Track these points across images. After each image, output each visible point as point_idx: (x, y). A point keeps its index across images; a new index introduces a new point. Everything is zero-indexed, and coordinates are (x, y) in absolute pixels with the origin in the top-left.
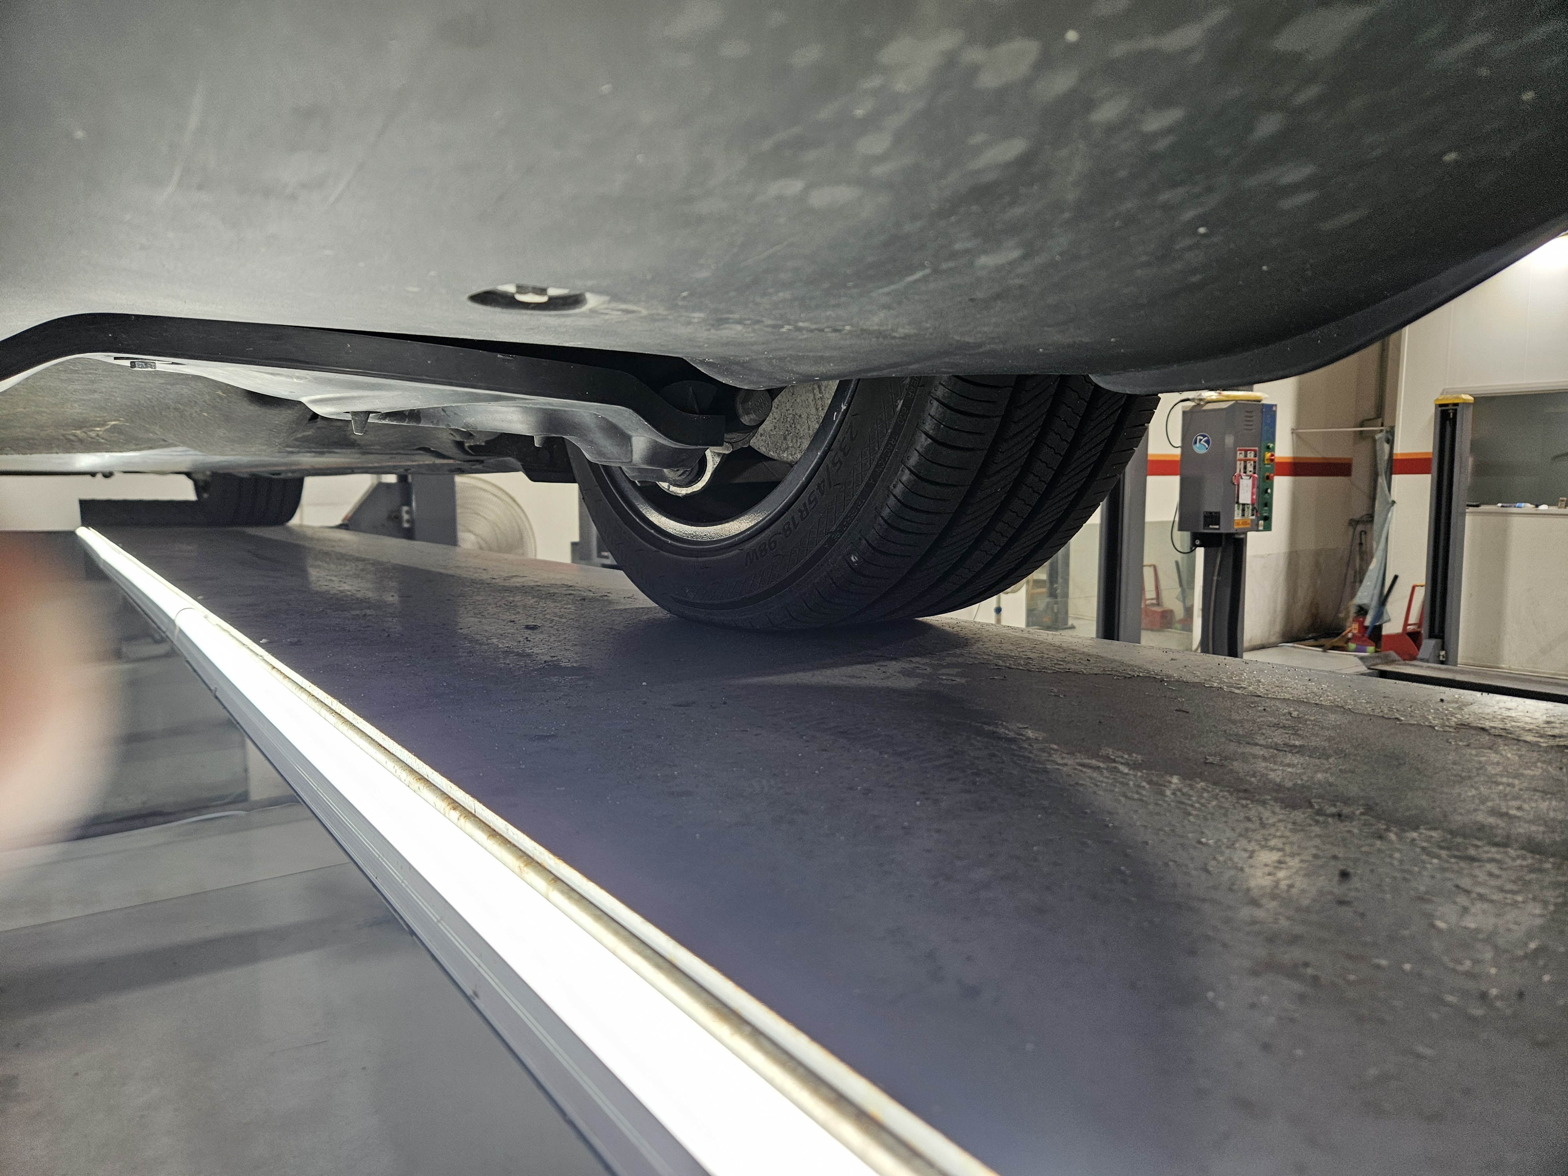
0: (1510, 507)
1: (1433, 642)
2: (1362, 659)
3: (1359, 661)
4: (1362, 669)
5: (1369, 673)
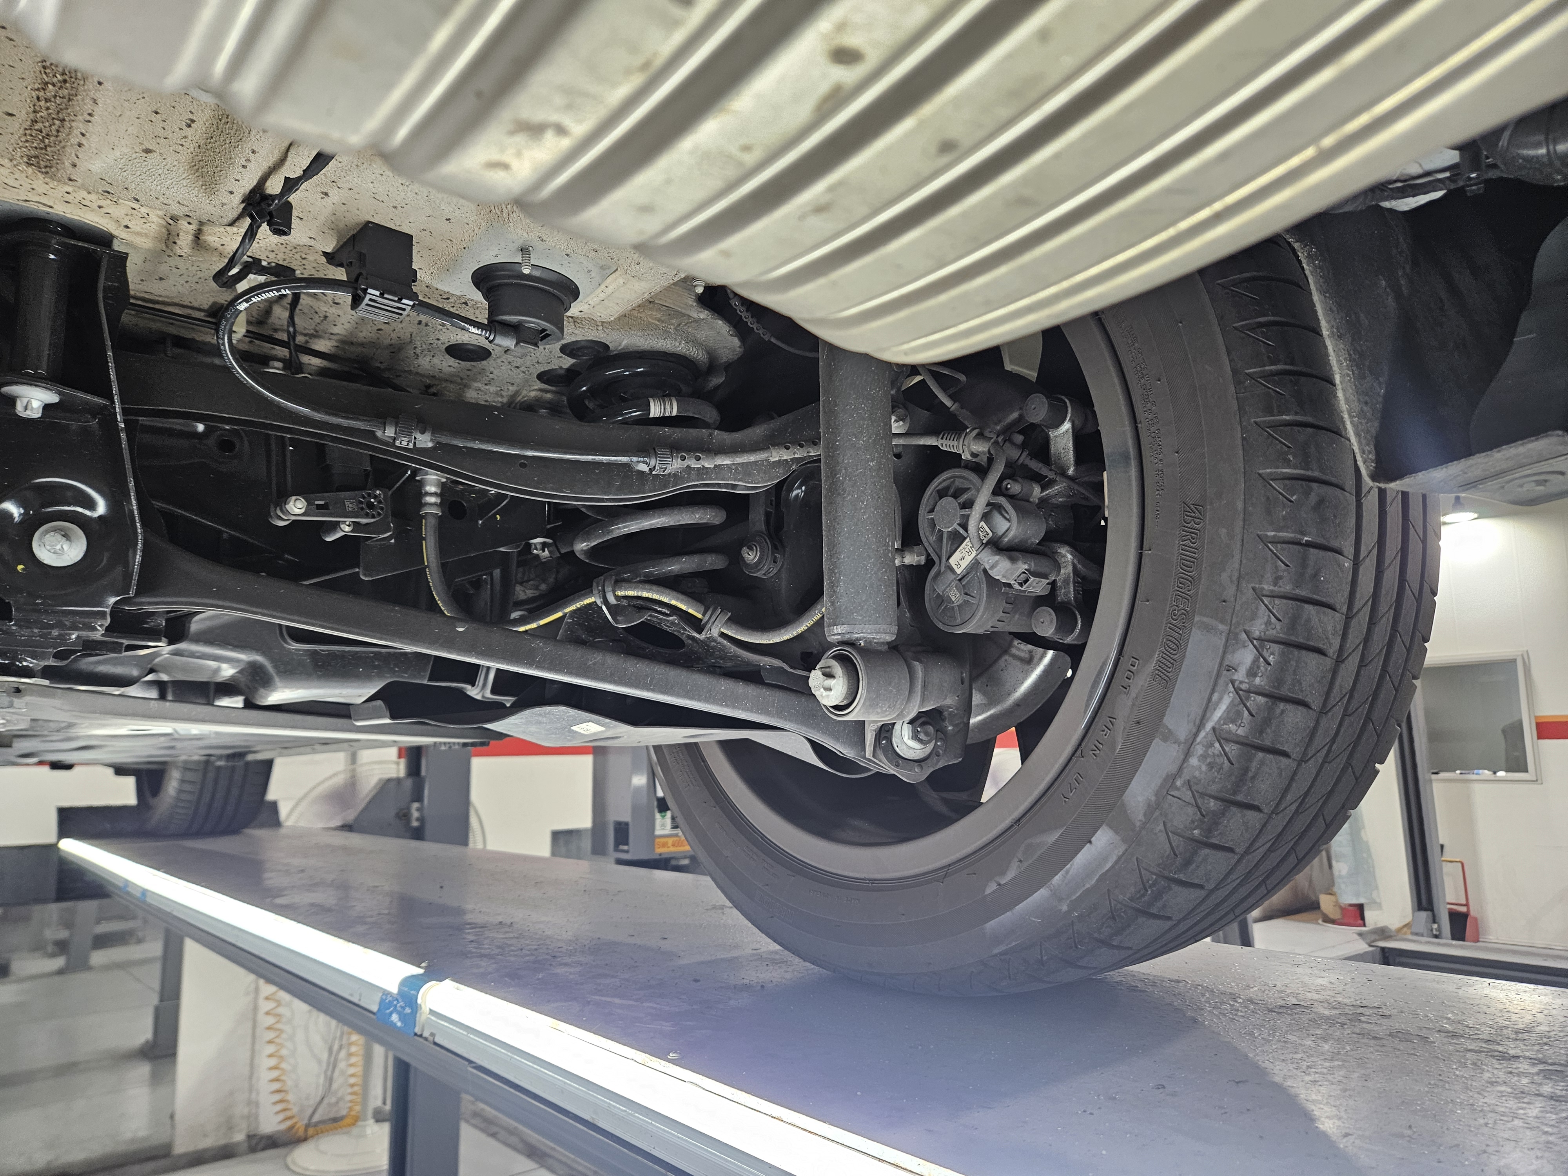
0: (1469, 774)
1: (1424, 915)
2: (1360, 934)
3: (1357, 937)
4: (1362, 947)
5: (1372, 952)
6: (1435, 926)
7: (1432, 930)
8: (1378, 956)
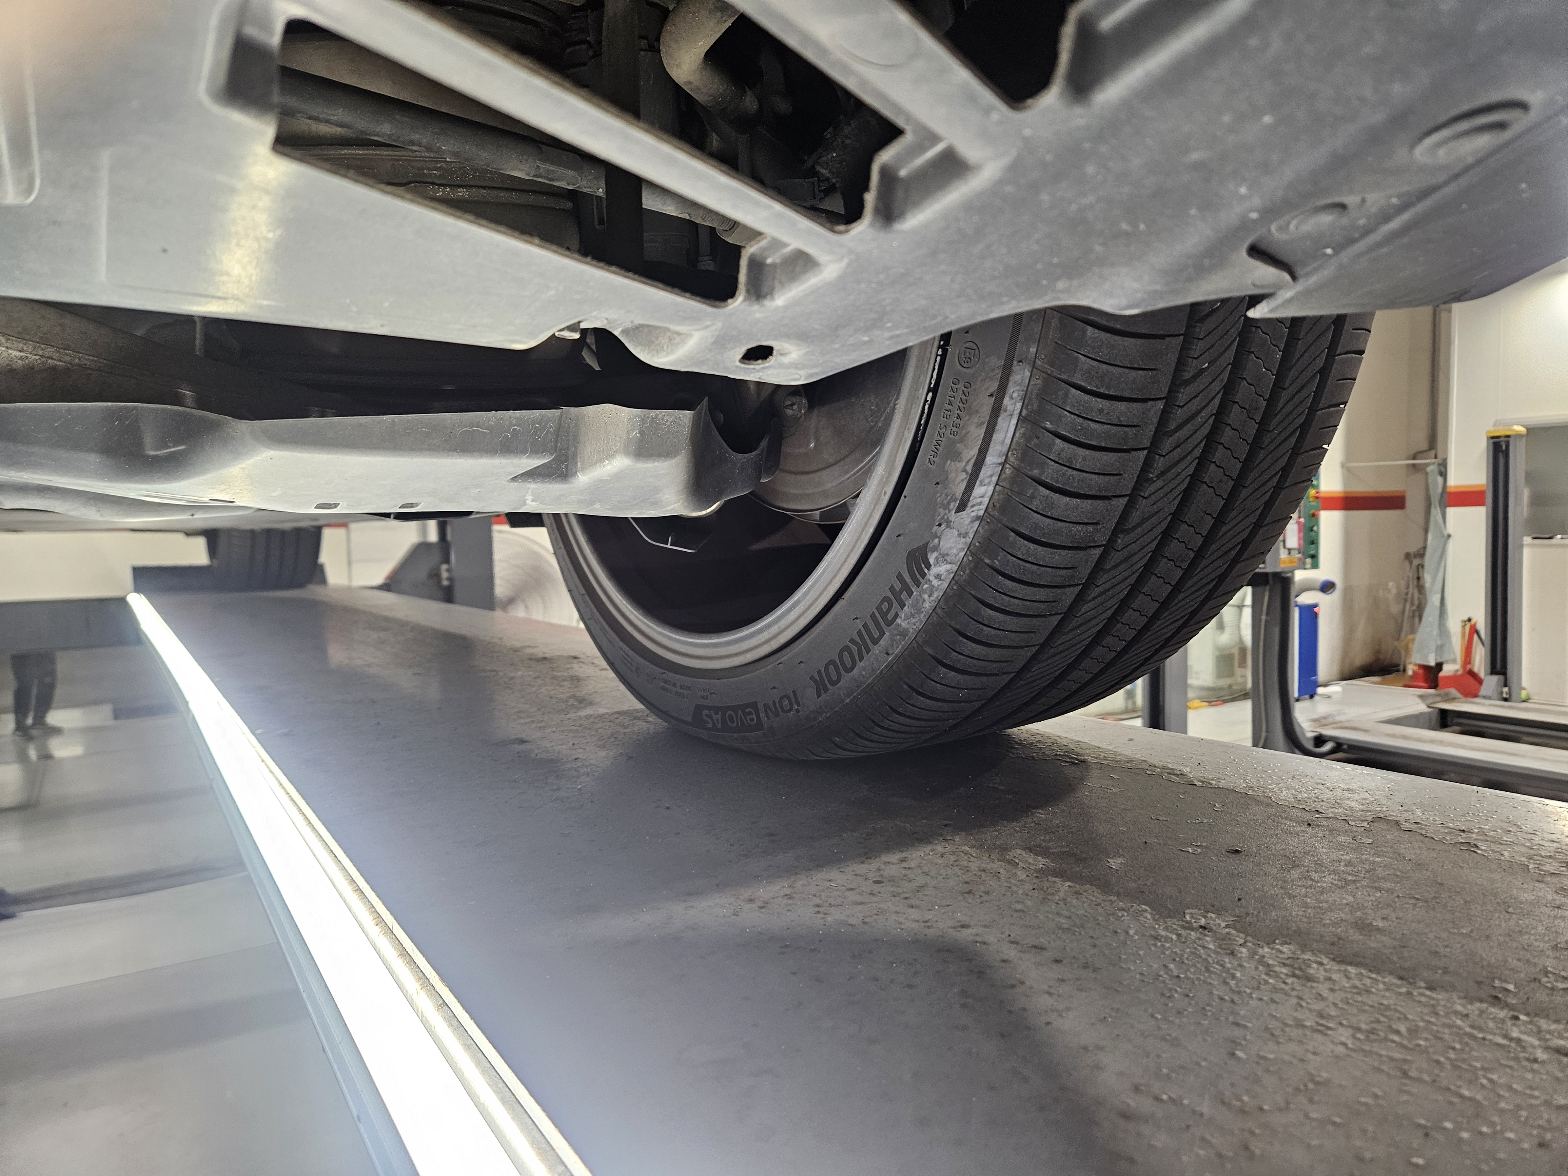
1: (1495, 678)
2: (1421, 697)
3: (1419, 700)
4: (1421, 707)
5: (1429, 713)
6: (1506, 690)
7: (1502, 693)
8: (1435, 717)
